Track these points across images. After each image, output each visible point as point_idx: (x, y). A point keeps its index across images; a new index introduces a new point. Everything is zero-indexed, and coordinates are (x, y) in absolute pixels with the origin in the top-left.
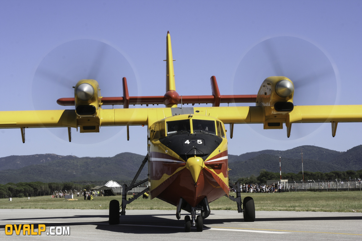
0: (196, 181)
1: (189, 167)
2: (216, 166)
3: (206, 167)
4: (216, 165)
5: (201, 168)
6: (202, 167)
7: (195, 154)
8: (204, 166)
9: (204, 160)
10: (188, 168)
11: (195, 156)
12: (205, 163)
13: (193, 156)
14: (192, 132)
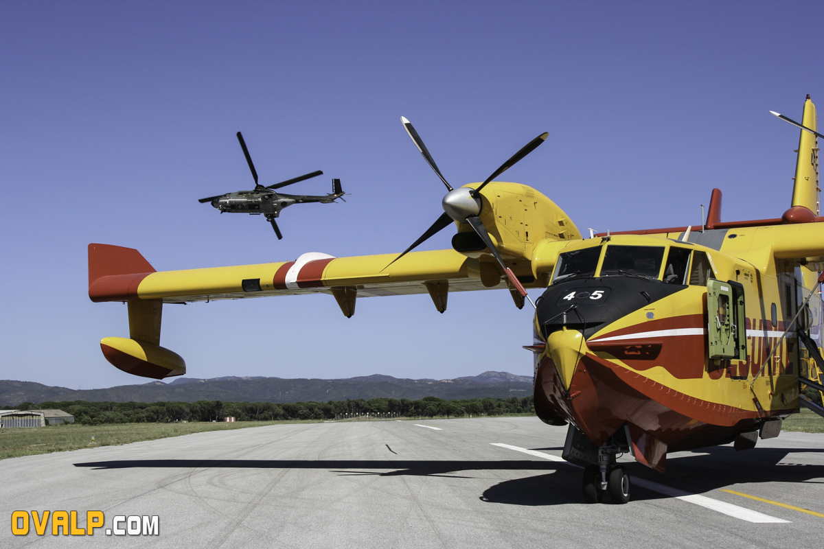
0: (568, 386)
1: (550, 354)
2: (629, 350)
3: (591, 353)
4: (633, 348)
5: (576, 355)
6: (579, 353)
7: (565, 322)
8: (585, 350)
9: (586, 337)
10: (548, 356)
11: (565, 328)
12: (587, 344)
13: (559, 327)
14: (597, 274)
